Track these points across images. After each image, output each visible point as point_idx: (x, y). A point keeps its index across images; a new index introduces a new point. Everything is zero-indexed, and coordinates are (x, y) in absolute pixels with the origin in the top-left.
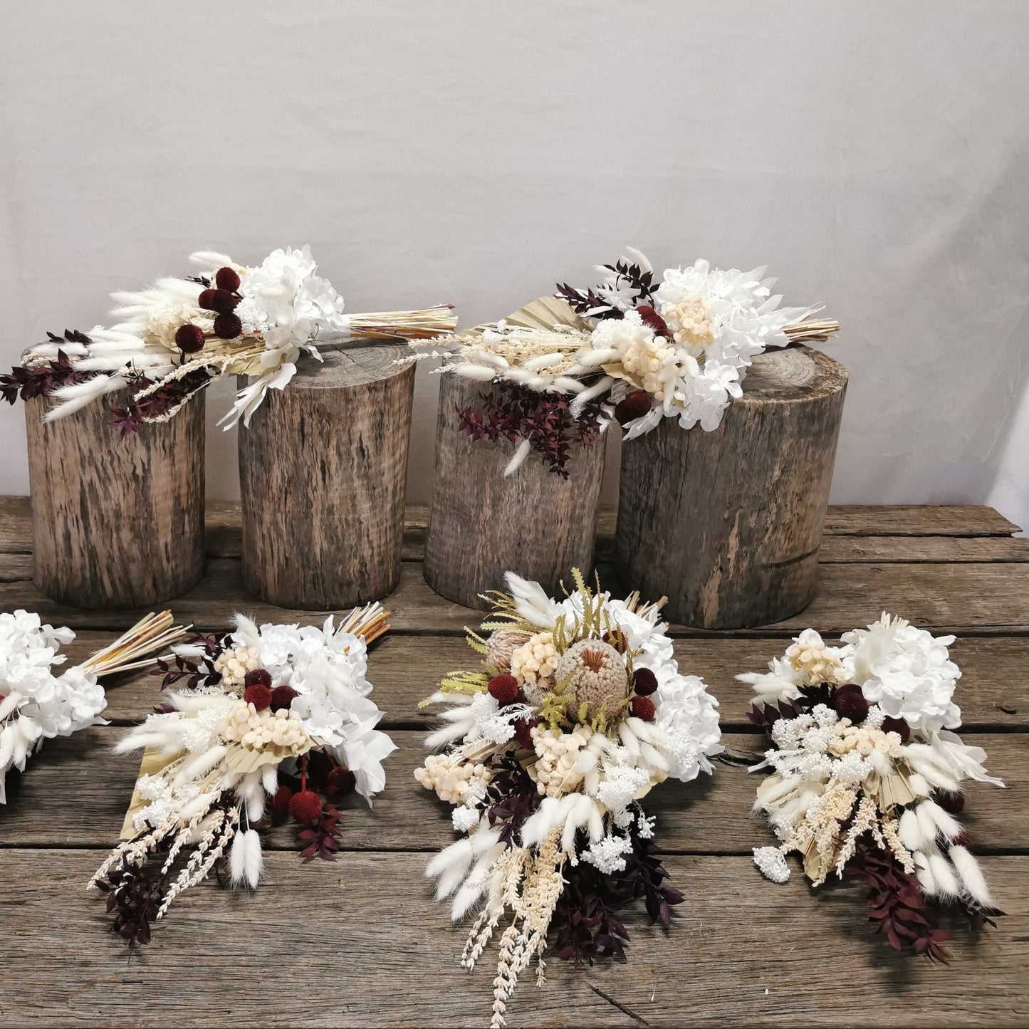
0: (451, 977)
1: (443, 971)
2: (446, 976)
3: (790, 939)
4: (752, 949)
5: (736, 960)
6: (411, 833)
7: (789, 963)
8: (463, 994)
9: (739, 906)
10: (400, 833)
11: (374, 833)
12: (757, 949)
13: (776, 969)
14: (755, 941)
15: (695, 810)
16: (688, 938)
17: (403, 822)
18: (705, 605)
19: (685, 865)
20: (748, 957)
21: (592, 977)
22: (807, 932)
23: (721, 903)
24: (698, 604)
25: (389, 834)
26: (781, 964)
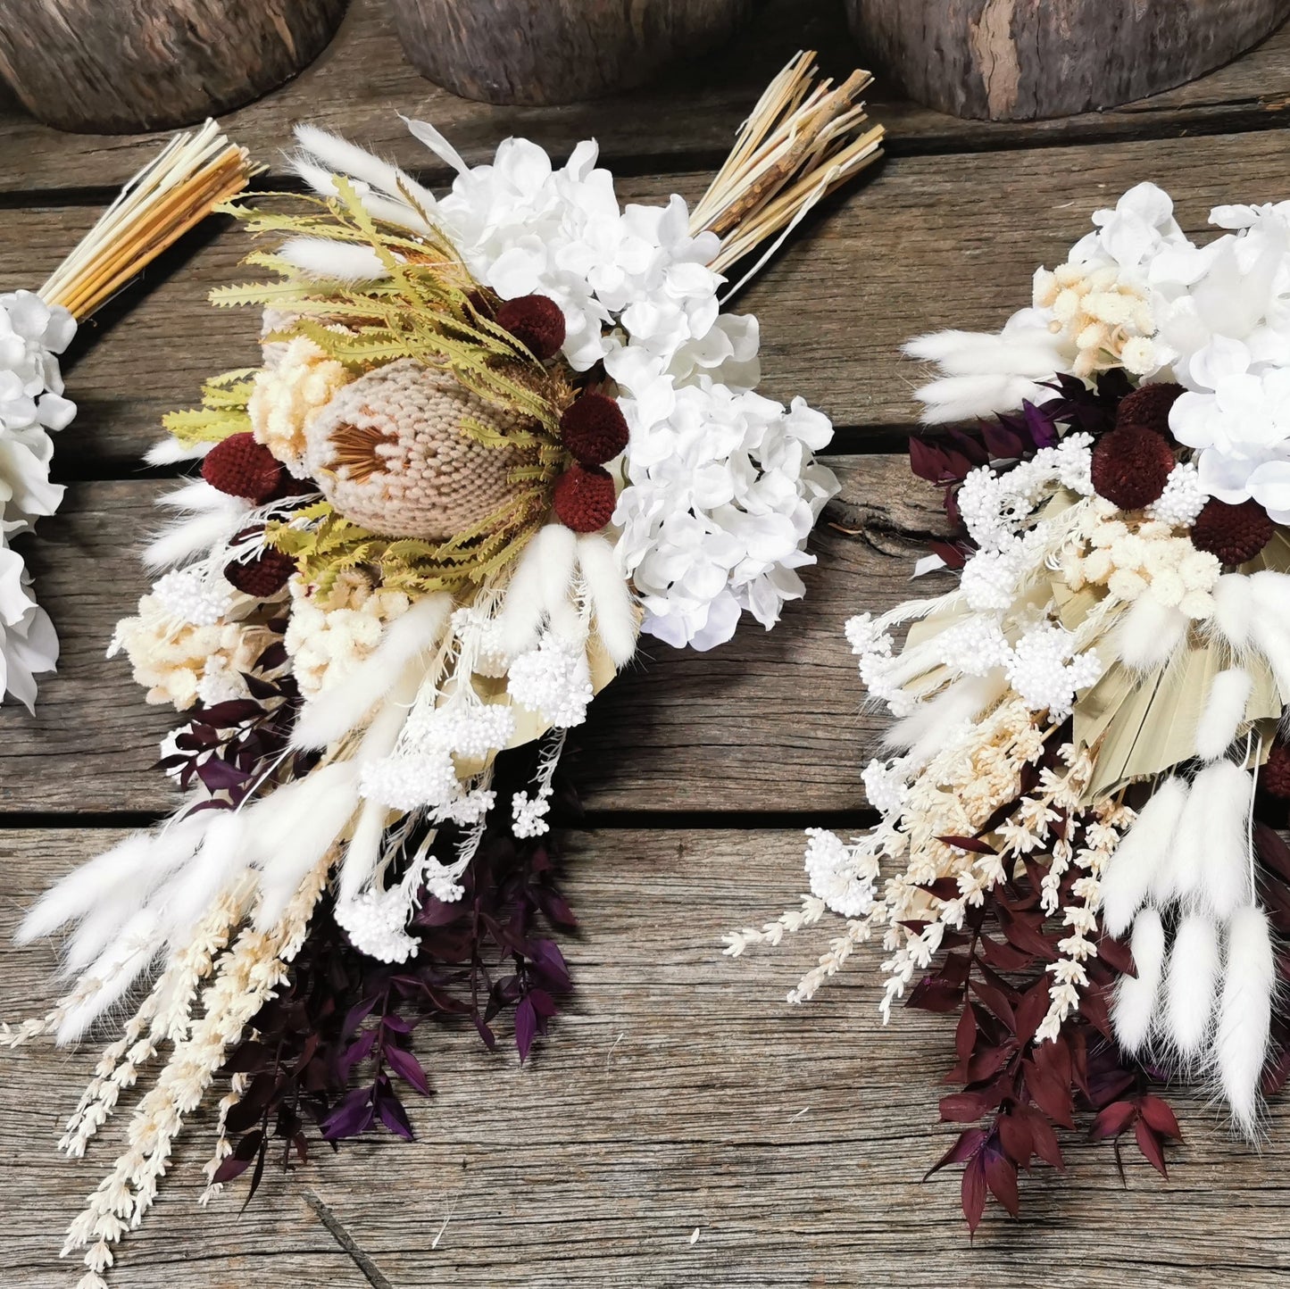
0: (35, 1171)
1: (25, 1157)
2: (27, 1170)
3: (809, 1082)
4: (710, 1108)
5: (662, 1137)
6: (100, 773)
7: (784, 1152)
8: (46, 1215)
9: (726, 984)
10: (75, 775)
11: (20, 775)
12: (723, 1109)
13: (744, 1169)
14: (724, 1087)
15: (743, 692)
16: (577, 1074)
17: (92, 743)
18: (986, 69)
19: (653, 862)
20: (692, 1131)
21: (330, 1179)
22: (857, 1063)
23: (691, 974)
24: (967, 67)
25: (51, 778)
26: (761, 1153)
